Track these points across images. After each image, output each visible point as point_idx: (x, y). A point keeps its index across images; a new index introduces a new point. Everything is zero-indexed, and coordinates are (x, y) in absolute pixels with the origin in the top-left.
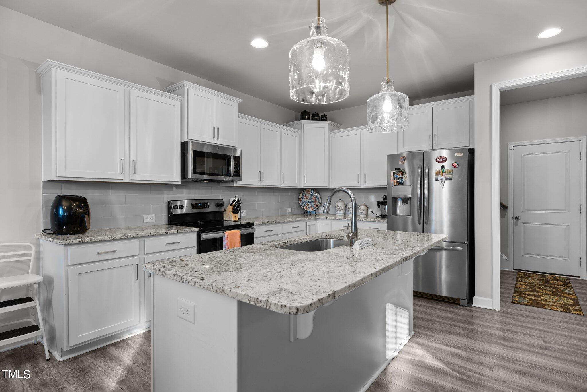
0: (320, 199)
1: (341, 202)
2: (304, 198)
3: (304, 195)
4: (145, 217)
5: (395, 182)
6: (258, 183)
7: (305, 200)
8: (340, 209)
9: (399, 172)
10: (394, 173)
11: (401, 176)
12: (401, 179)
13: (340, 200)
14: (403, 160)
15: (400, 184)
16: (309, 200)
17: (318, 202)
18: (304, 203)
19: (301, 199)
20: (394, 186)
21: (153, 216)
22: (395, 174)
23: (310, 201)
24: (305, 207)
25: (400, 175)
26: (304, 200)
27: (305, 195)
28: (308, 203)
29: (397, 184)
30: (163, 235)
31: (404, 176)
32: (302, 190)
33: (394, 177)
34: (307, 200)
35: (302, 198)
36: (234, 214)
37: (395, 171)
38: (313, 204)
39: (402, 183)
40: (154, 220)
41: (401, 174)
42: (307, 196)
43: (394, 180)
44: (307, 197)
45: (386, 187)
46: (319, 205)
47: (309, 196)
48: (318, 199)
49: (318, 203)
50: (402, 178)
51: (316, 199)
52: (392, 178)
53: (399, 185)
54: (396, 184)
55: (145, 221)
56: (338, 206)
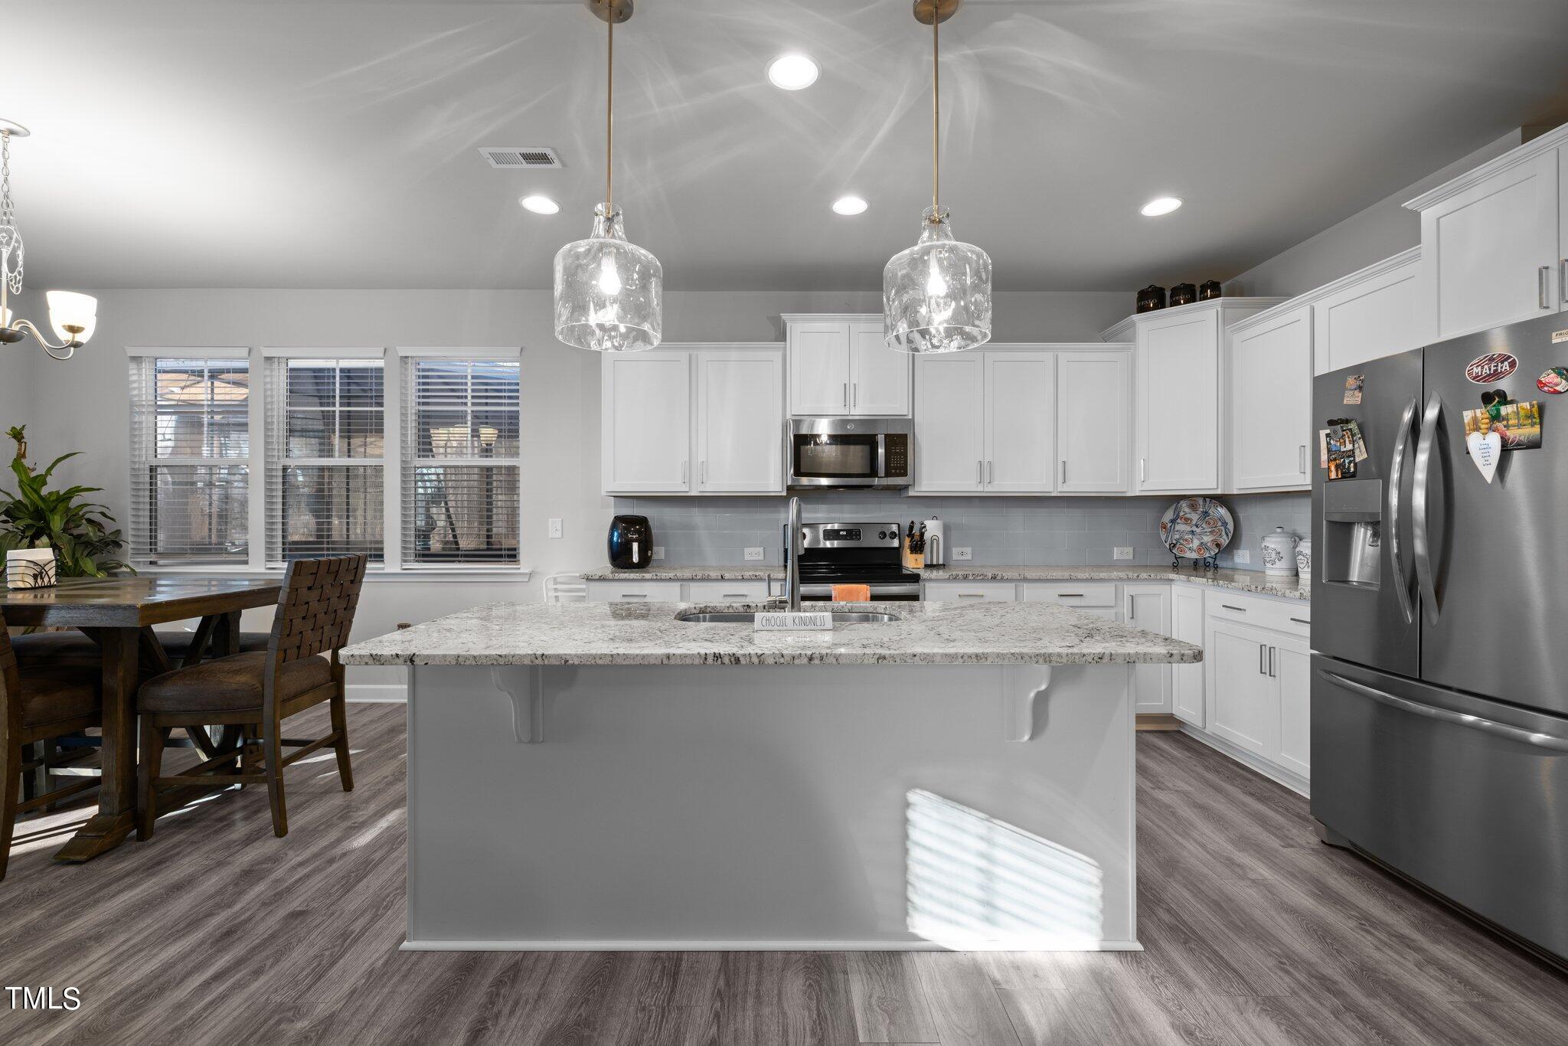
0: (1232, 523)
1: (1281, 535)
2: (1179, 521)
3: (1178, 515)
4: (747, 550)
5: (1333, 468)
6: (977, 486)
7: (1181, 527)
8: (1273, 555)
9: (1340, 433)
10: (1328, 435)
11: (1349, 447)
12: (1349, 457)
13: (1279, 530)
14: (1356, 389)
15: (1347, 475)
16: (1194, 529)
17: (1223, 533)
18: (1177, 537)
19: (1169, 525)
20: (1331, 480)
21: (761, 550)
22: (1332, 442)
23: (1198, 530)
24: (1178, 546)
25: (1345, 441)
26: (1176, 529)
27: (1182, 514)
28: (1190, 536)
29: (1337, 475)
30: (716, 580)
31: (1356, 446)
32: (1175, 500)
33: (1329, 450)
34: (1189, 529)
35: (1173, 521)
36: (914, 555)
37: (1328, 431)
38: (1207, 539)
39: (1352, 470)
40: (761, 557)
41: (1347, 440)
42: (1188, 516)
43: (1329, 462)
44: (1187, 520)
45: (1310, 488)
46: (1227, 542)
47: (1195, 517)
48: (1225, 524)
49: (1225, 537)
50: (1353, 451)
51: (1220, 524)
52: (1324, 456)
53: (1343, 477)
54: (1333, 475)
55: (747, 557)
56: (1266, 548)
